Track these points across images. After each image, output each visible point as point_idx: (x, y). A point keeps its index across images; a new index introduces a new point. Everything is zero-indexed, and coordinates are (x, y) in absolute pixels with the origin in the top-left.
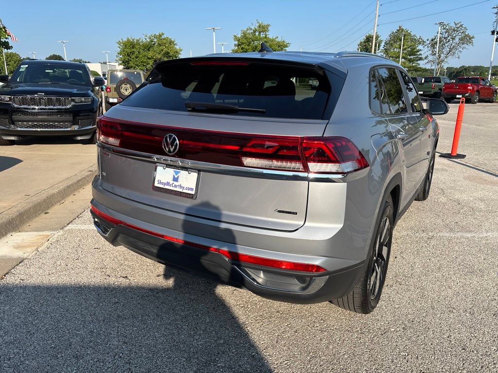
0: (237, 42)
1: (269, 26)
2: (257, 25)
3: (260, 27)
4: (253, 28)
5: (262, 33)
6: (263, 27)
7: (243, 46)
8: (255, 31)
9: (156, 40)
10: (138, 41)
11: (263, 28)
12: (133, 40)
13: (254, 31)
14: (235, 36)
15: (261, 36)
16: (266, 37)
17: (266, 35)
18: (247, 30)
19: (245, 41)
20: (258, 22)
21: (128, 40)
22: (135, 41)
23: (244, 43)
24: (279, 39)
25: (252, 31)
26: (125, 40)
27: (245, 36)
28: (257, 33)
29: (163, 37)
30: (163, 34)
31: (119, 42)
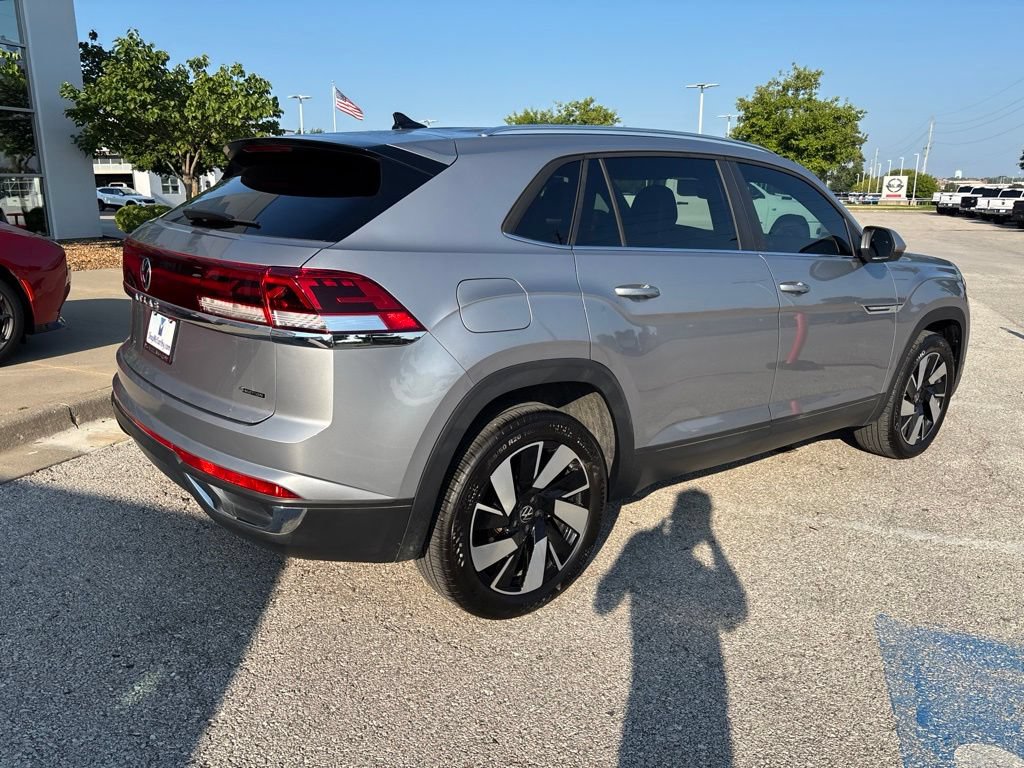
0: (742, 113)
1: (819, 74)
2: (793, 73)
3: (798, 77)
4: (782, 82)
5: (802, 92)
6: (806, 78)
7: (754, 120)
8: (786, 88)
9: (577, 113)
10: (544, 115)
11: (806, 81)
12: (536, 114)
13: (783, 88)
14: (741, 100)
15: (801, 97)
16: (809, 99)
17: (810, 95)
18: (768, 87)
19: (760, 109)
20: (795, 68)
21: (527, 113)
22: (539, 116)
23: (758, 114)
24: (840, 104)
25: (780, 88)
26: (520, 114)
27: (761, 100)
28: (790, 93)
29: (591, 106)
30: (592, 101)
31: (510, 118)
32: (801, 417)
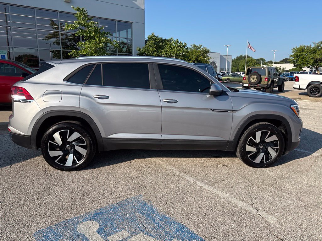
32: (179, 141)
